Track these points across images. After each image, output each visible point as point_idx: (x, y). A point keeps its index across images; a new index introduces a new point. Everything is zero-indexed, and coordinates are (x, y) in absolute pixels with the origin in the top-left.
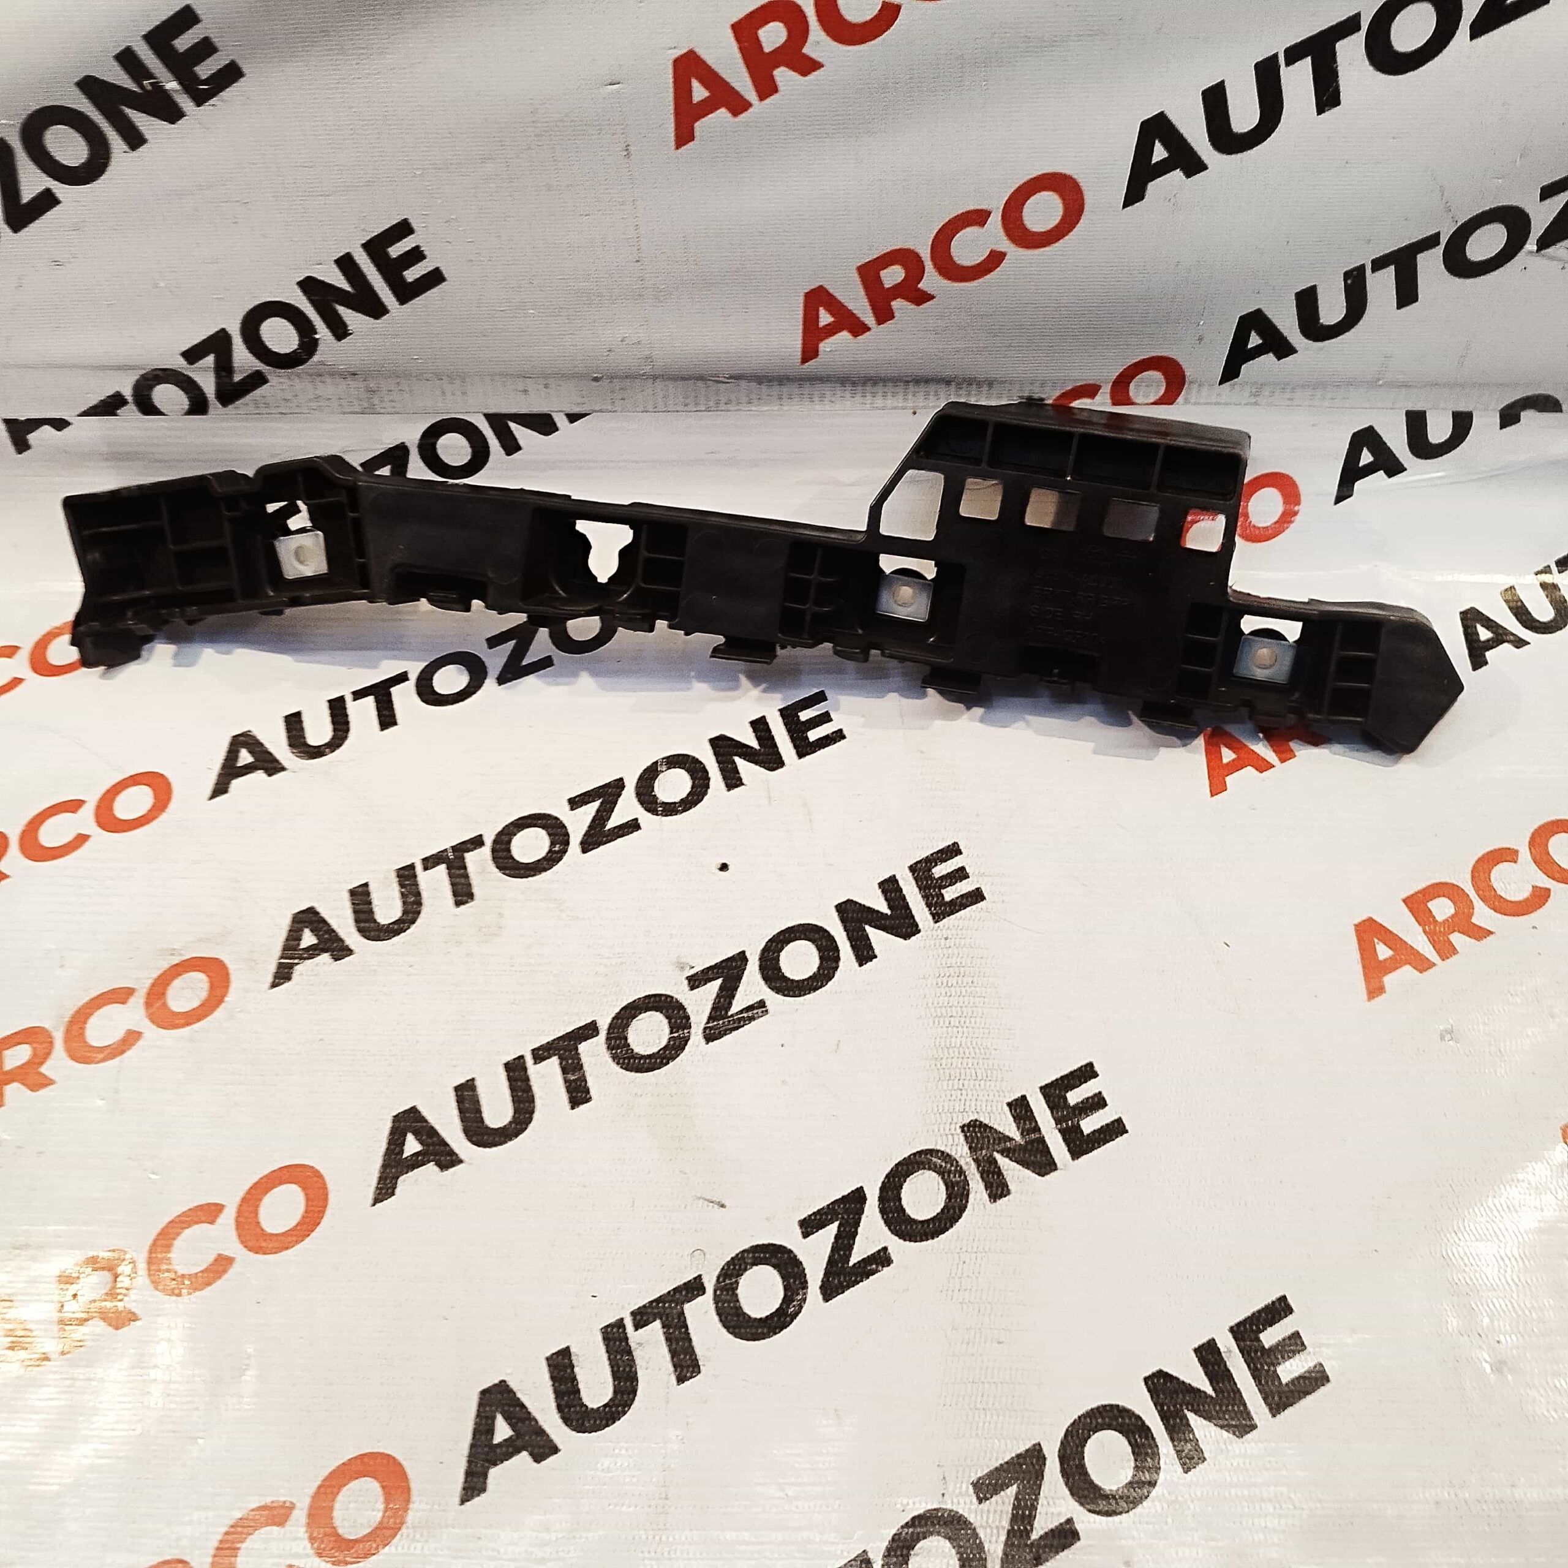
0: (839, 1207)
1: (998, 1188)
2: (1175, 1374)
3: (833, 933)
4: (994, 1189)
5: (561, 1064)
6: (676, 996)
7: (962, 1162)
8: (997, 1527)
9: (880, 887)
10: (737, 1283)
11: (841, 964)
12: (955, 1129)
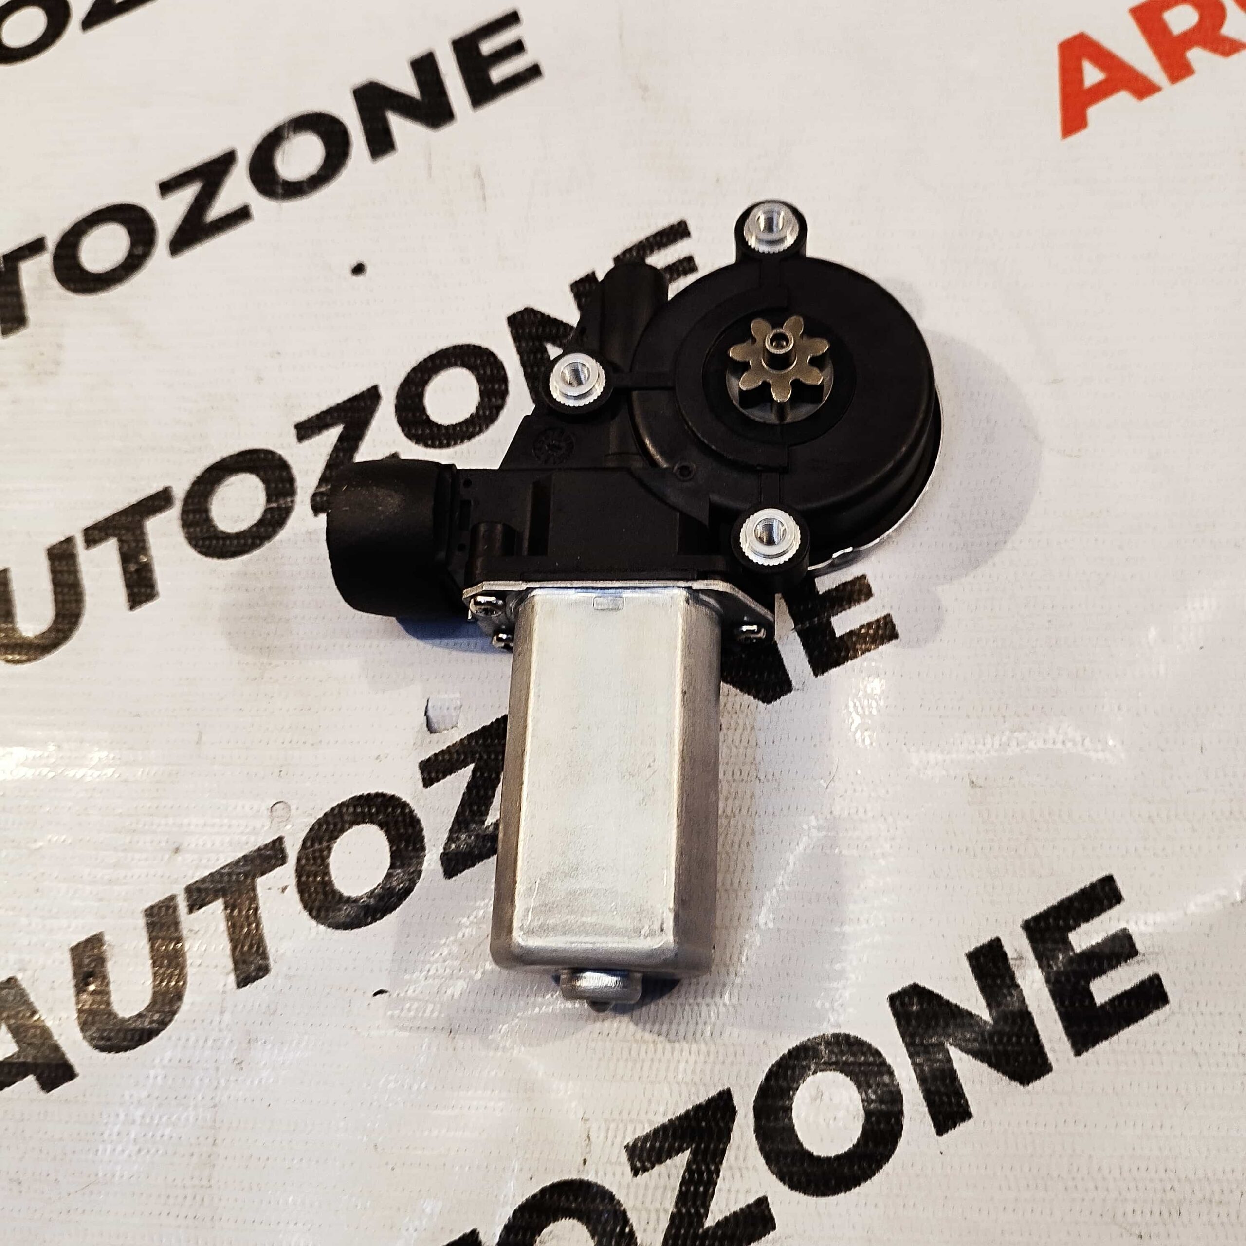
0: (477, 742)
2: (936, 990)
3: (501, 356)
5: (120, 549)
6: (279, 451)
8: (657, 1211)
9: (572, 290)
10: (329, 849)
11: (510, 400)
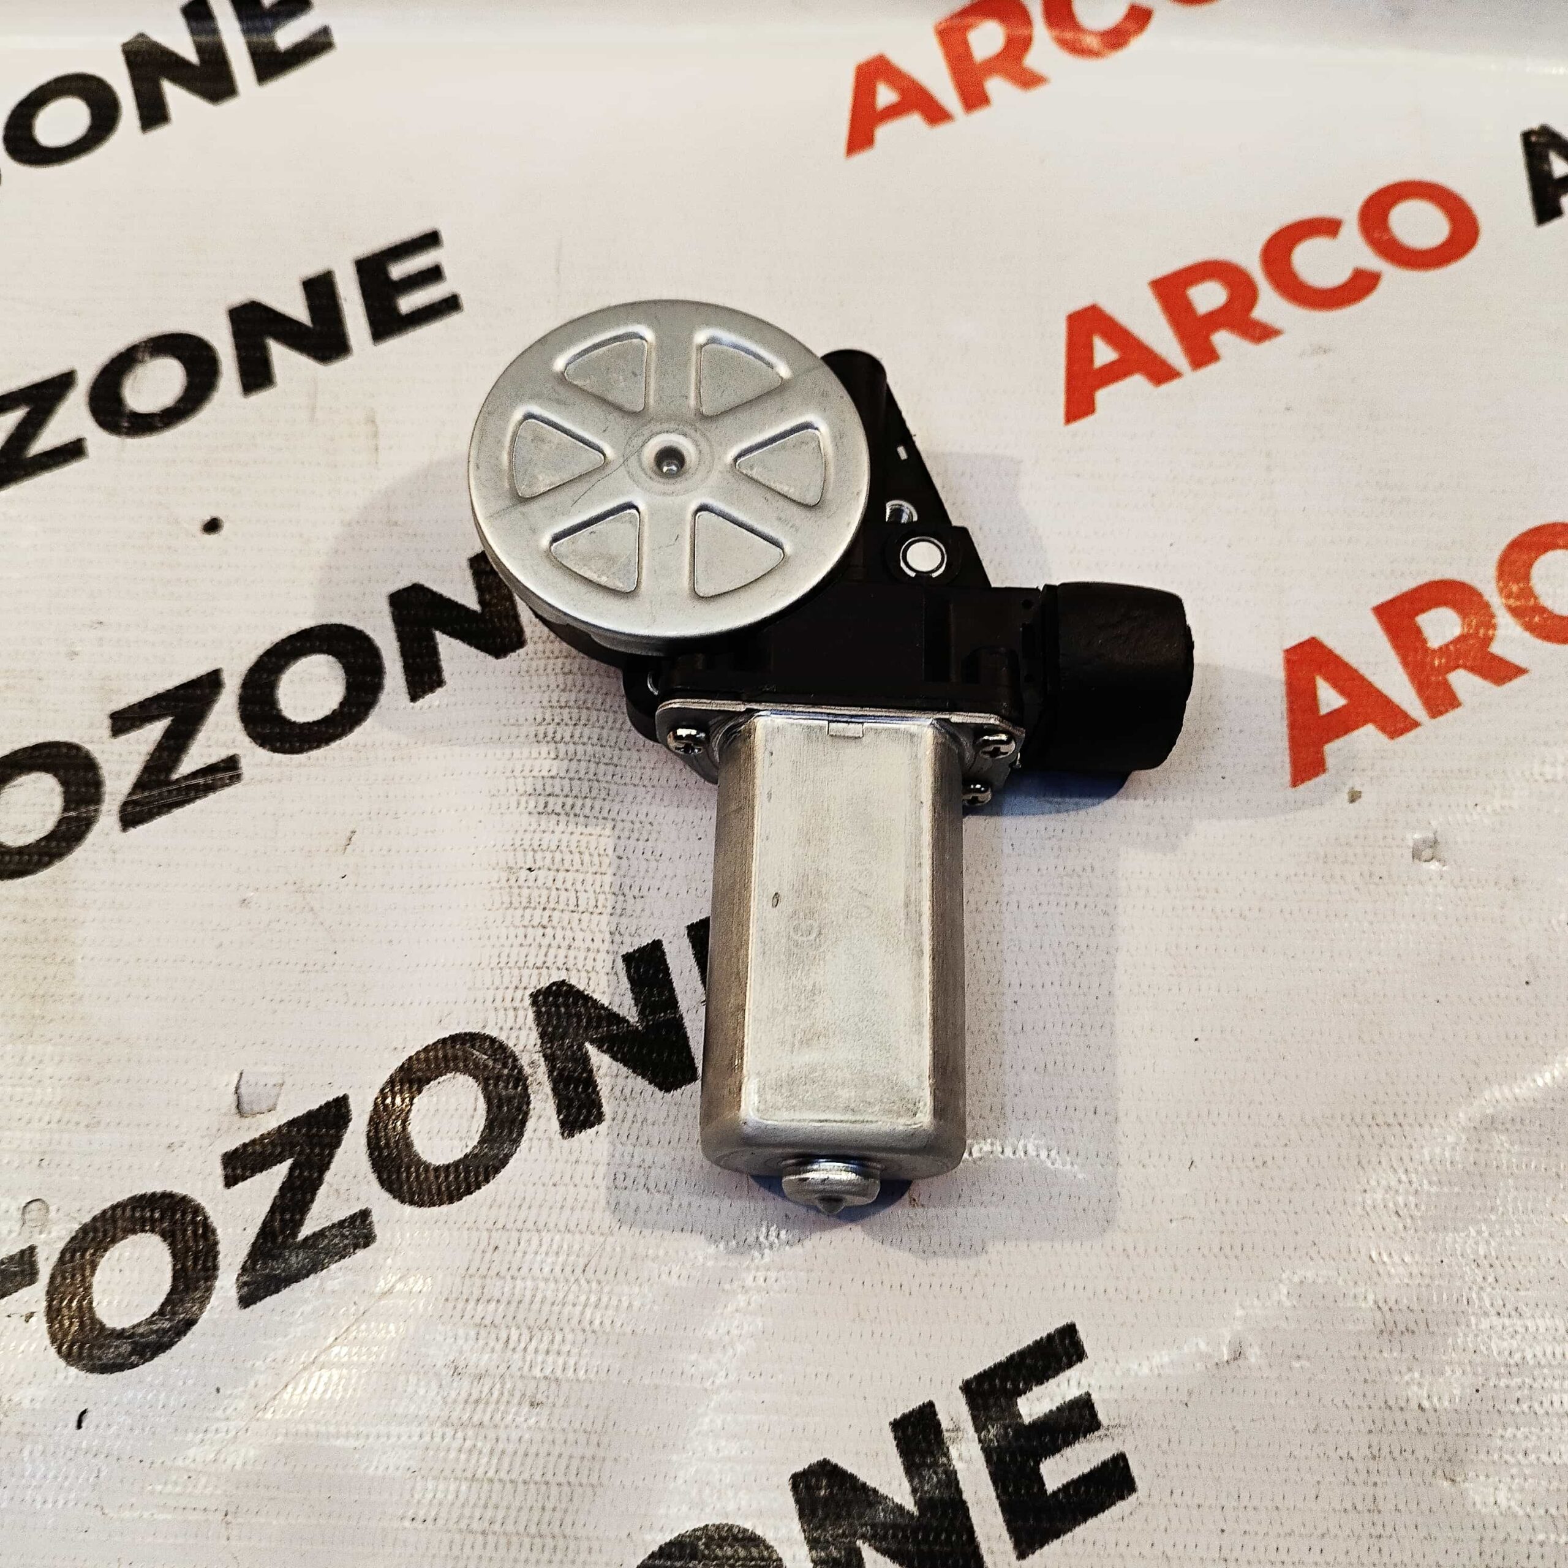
3: (377, 641)
7: (524, 1061)
9: (470, 565)
10: (94, 1265)
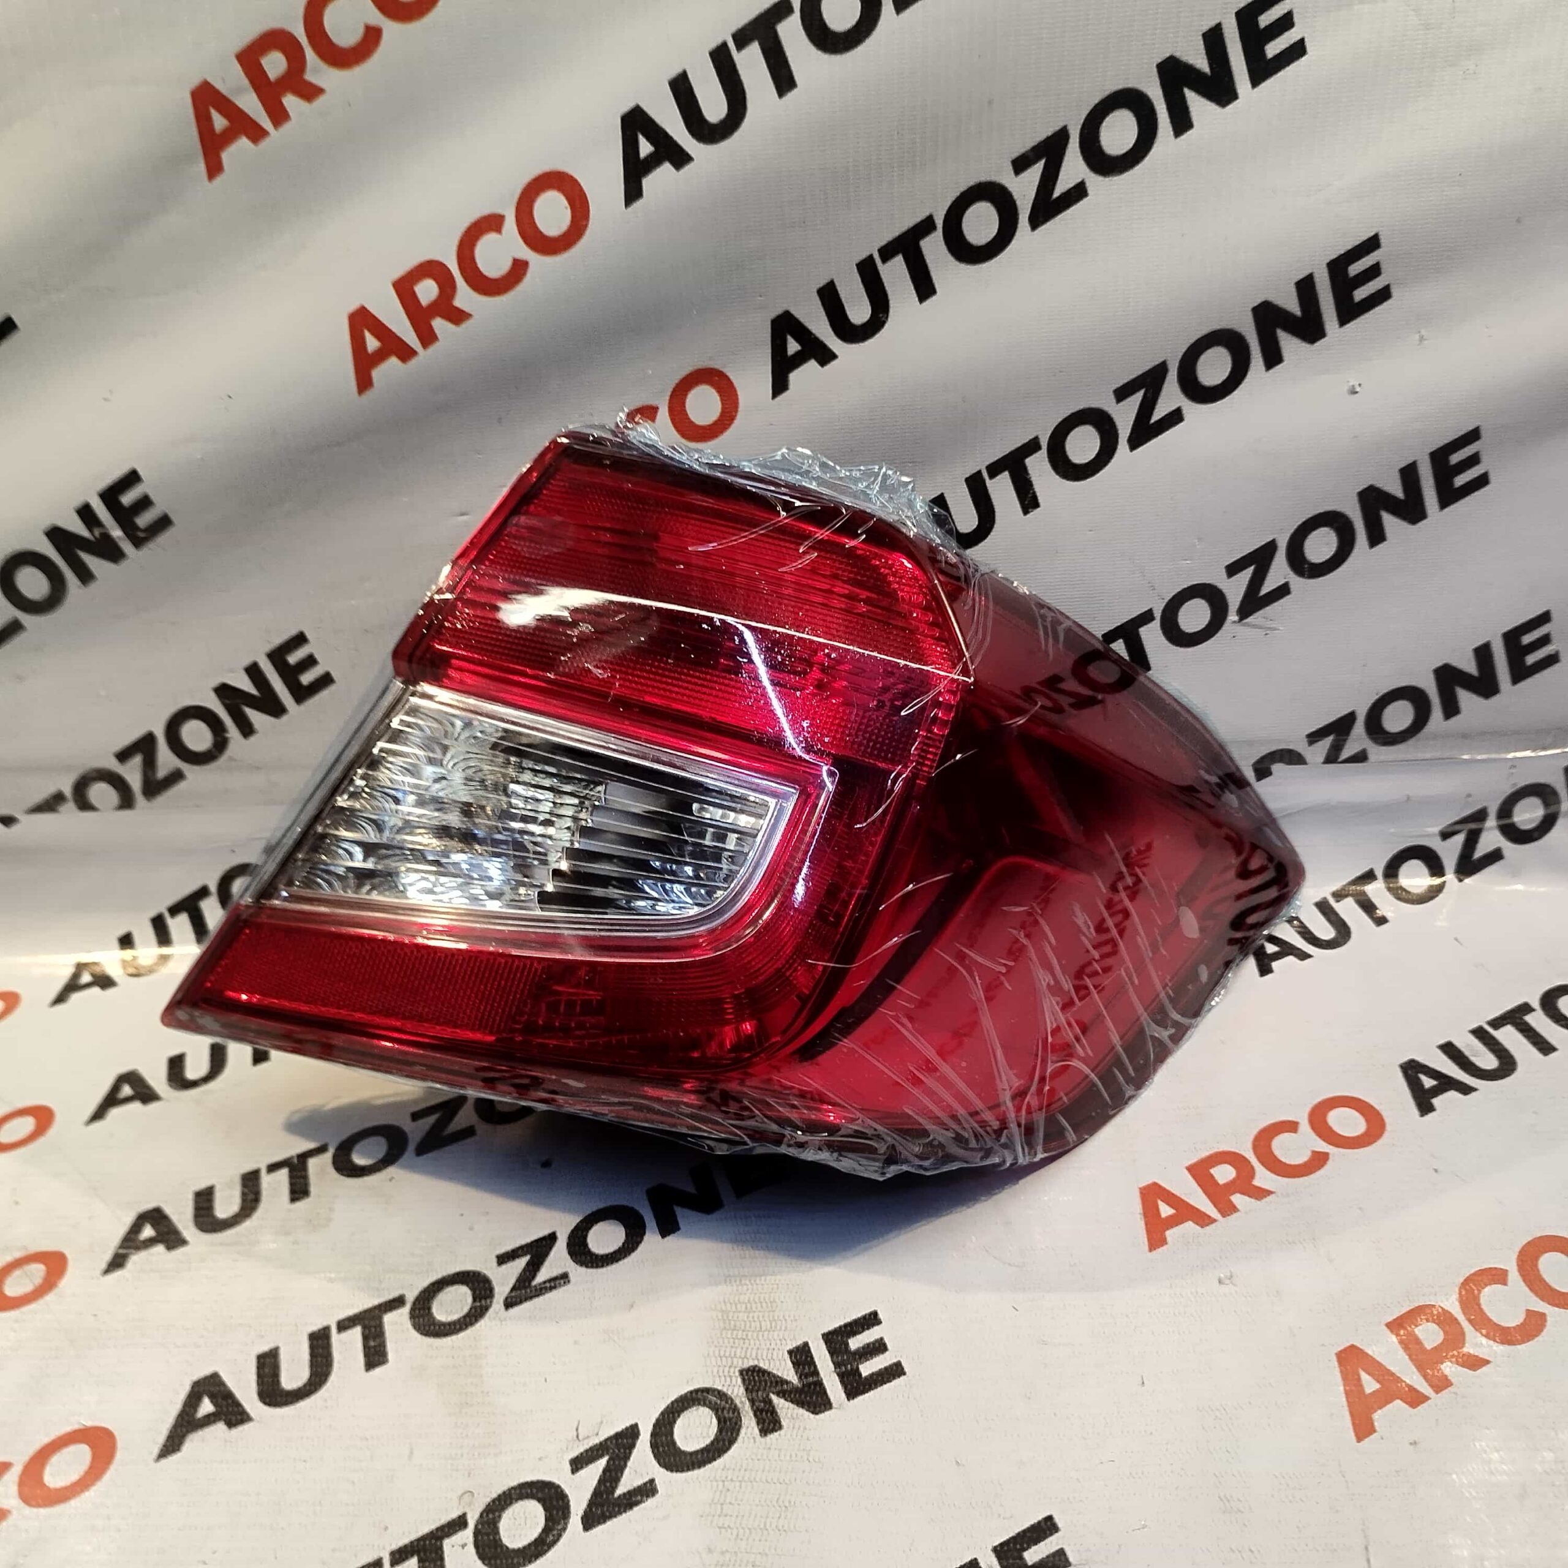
1: (769, 1423)
4: (766, 1424)
12: (734, 1373)
